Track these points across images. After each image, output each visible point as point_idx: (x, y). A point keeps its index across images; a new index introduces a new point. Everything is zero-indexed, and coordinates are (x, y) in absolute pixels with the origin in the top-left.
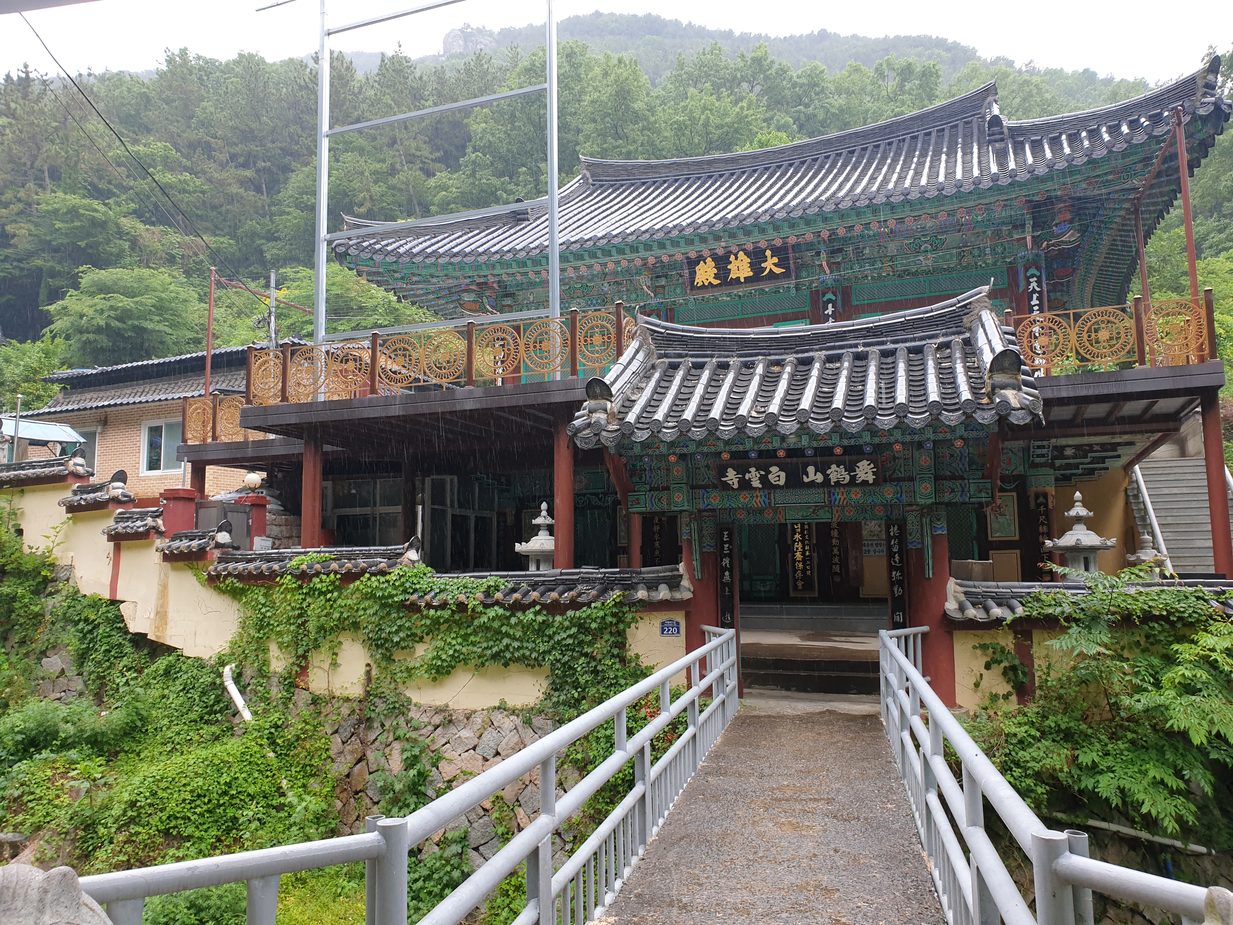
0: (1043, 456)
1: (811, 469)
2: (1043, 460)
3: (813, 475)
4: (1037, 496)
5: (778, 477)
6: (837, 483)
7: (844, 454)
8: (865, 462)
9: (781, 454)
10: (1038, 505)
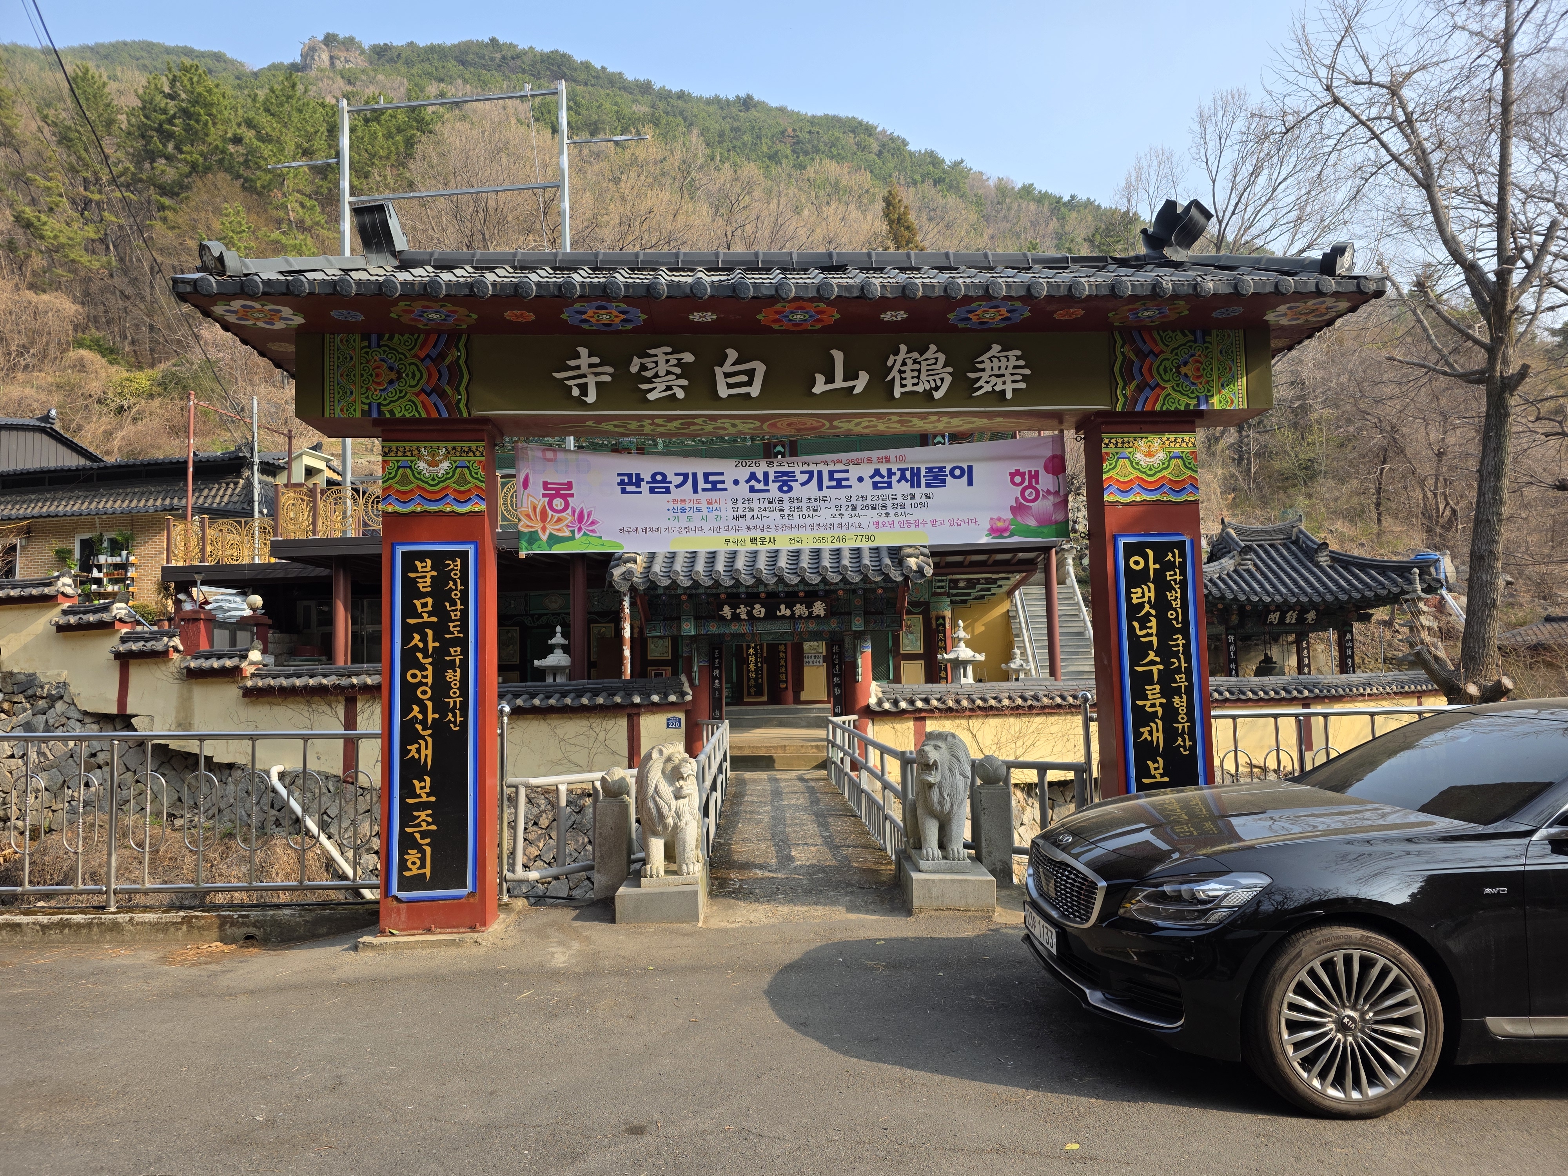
0: (942, 587)
1: (783, 607)
2: (942, 590)
3: (784, 611)
4: (938, 618)
5: (759, 611)
6: (800, 616)
7: (805, 597)
8: (819, 603)
9: (763, 595)
10: (938, 626)
